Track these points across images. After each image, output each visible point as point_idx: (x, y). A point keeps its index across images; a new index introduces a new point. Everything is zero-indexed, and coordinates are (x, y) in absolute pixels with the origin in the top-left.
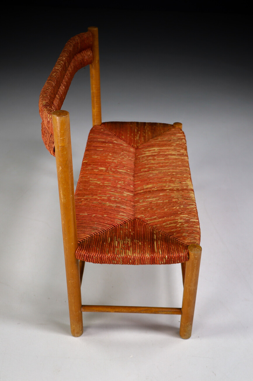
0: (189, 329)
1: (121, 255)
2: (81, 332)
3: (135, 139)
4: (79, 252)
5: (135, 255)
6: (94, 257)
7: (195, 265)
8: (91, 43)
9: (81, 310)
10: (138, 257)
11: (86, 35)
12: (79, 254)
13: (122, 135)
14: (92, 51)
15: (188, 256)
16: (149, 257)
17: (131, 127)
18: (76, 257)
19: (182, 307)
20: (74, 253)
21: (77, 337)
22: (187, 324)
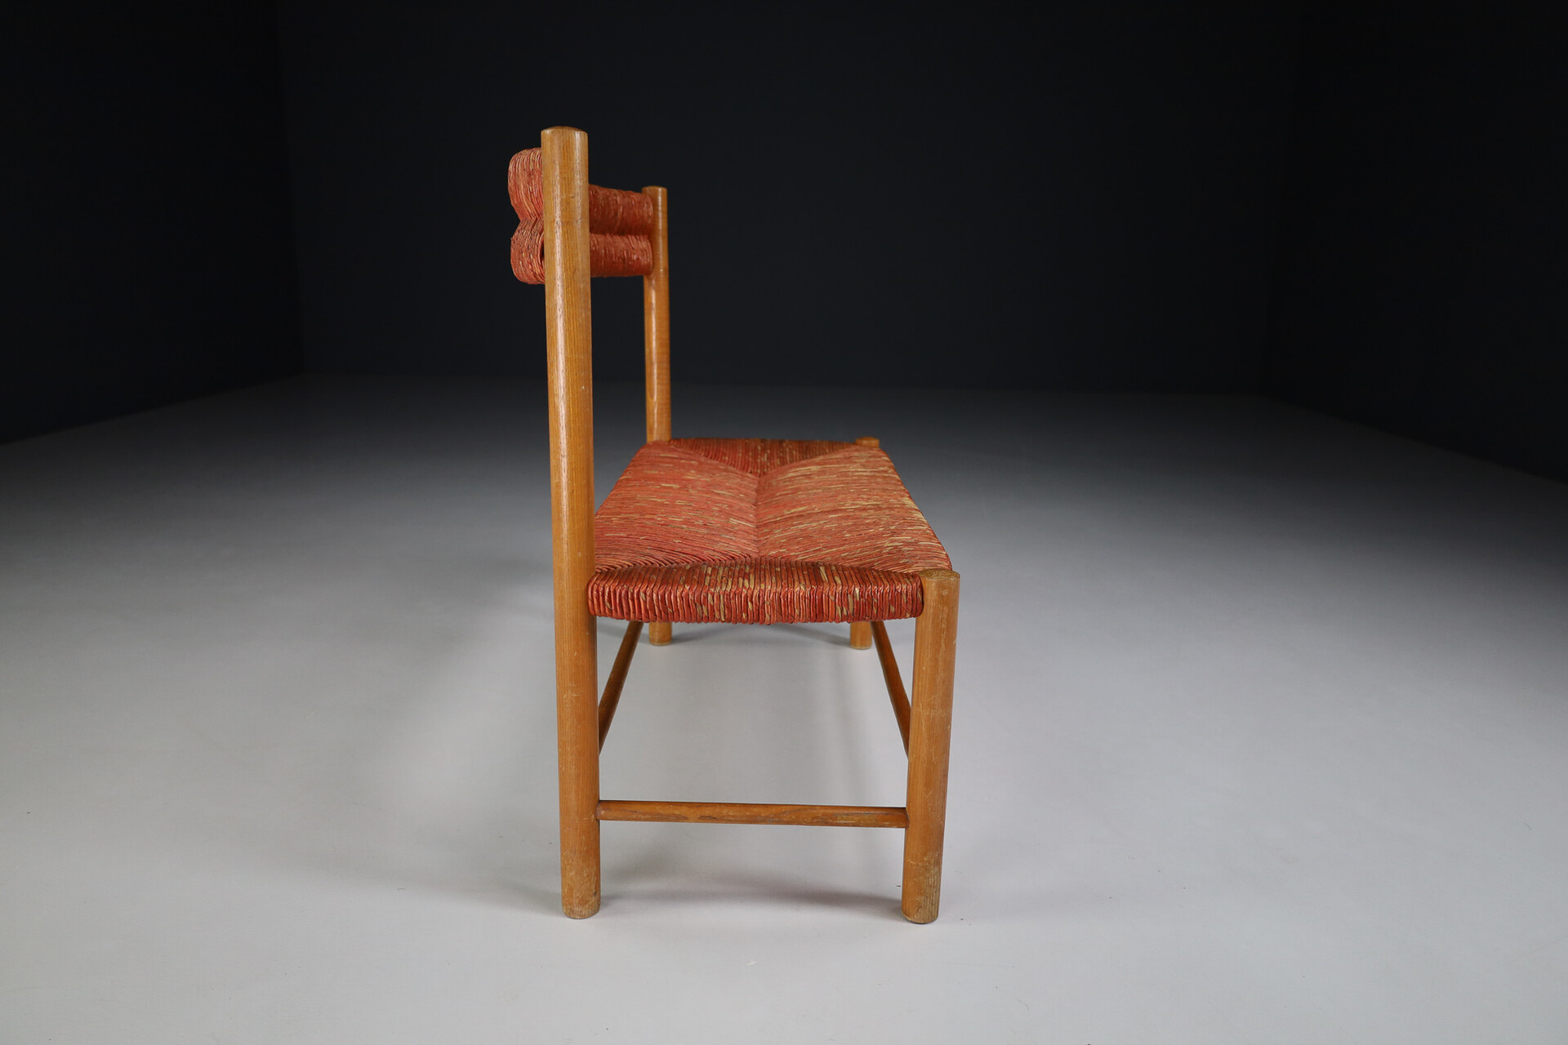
0: (931, 881)
1: (721, 587)
2: (594, 899)
3: (759, 461)
4: (598, 586)
5: (763, 588)
6: (642, 594)
7: (943, 625)
8: (649, 222)
9: (595, 813)
10: (773, 591)
11: (635, 196)
12: (598, 591)
13: (725, 455)
14: (651, 242)
15: (919, 595)
16: (805, 593)
17: (746, 443)
18: (590, 603)
19: (908, 802)
20: (583, 588)
21: (583, 917)
22: (925, 859)
